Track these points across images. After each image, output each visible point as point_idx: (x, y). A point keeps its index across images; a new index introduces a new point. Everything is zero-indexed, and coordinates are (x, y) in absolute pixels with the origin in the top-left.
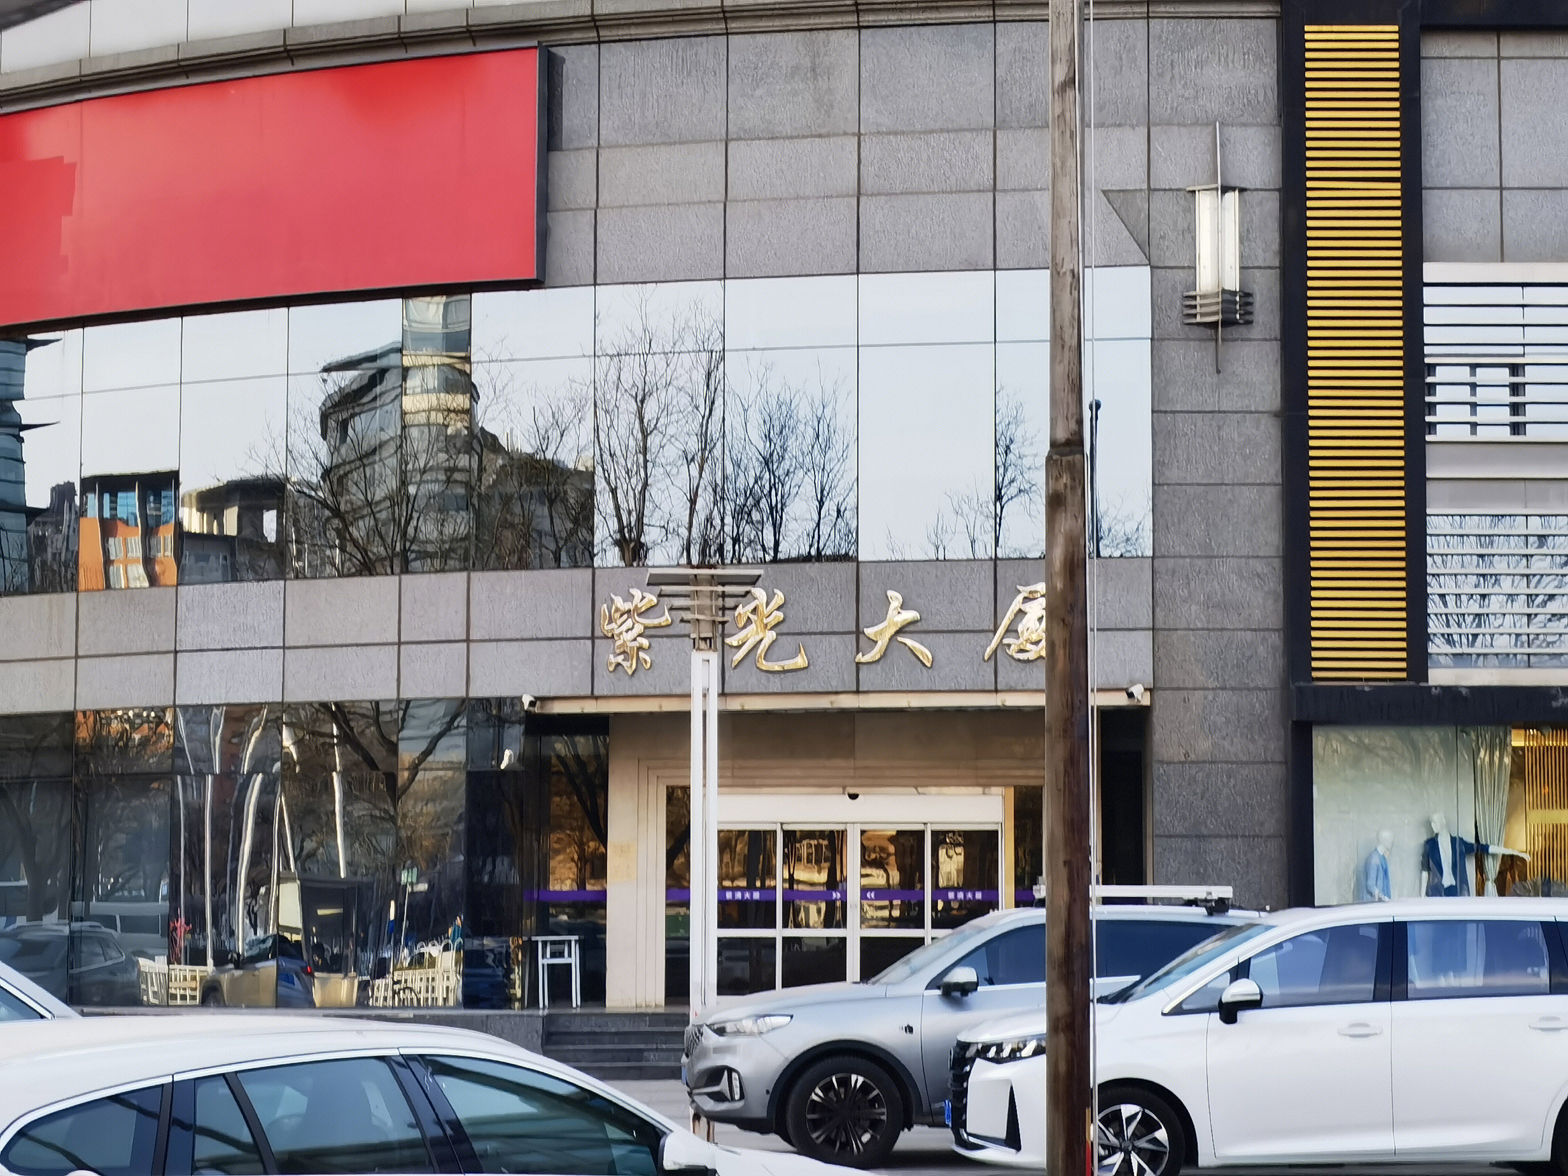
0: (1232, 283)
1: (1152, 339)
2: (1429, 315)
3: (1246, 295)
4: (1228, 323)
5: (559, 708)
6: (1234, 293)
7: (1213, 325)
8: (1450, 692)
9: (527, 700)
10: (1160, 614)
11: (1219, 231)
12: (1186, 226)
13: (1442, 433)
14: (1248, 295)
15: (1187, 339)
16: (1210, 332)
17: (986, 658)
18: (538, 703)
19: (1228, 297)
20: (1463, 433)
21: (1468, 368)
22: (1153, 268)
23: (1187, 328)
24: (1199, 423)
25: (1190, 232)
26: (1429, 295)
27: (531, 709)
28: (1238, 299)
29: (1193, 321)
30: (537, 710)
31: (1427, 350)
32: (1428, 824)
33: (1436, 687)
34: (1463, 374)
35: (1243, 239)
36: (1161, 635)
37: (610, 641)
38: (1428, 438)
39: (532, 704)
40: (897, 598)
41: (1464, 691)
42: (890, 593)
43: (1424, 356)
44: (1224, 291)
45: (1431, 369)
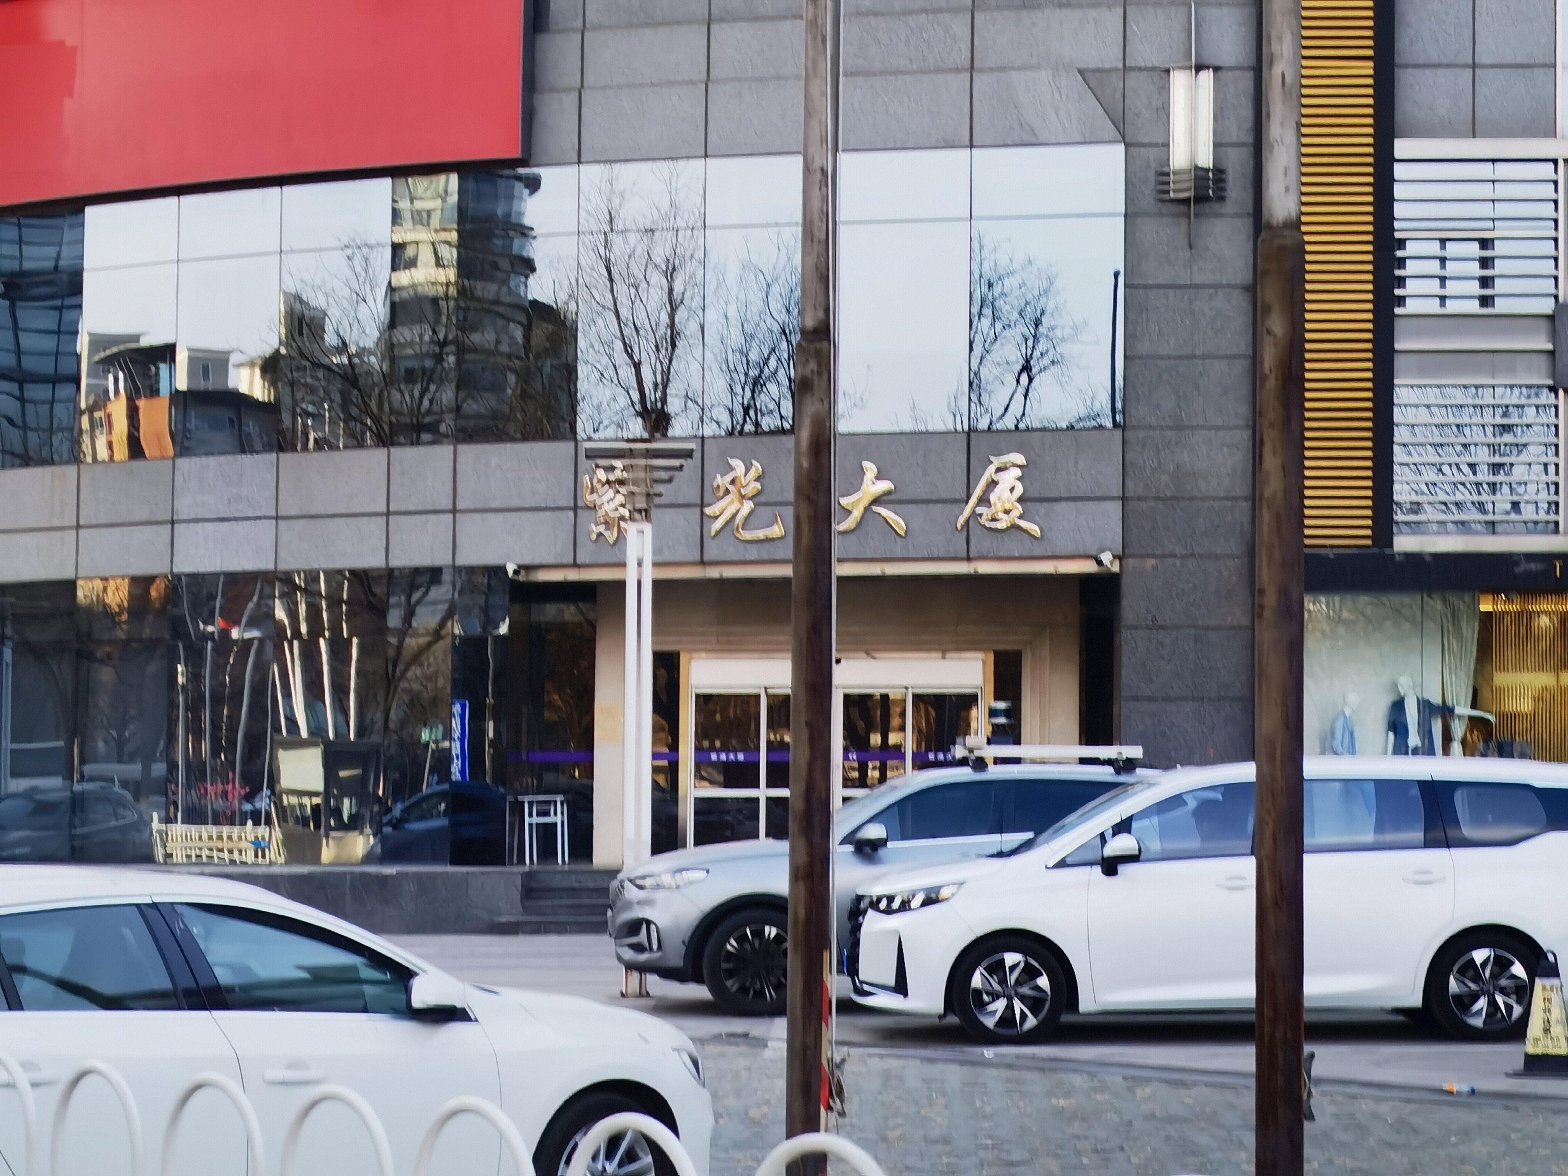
0: (1206, 160)
1: (1126, 216)
2: (1399, 191)
3: (1219, 171)
4: (1201, 198)
5: (544, 576)
6: (1207, 170)
7: (1186, 201)
8: (1414, 559)
9: (510, 568)
10: (1130, 484)
11: (1193, 109)
12: (1160, 105)
13: (1412, 307)
14: (1222, 172)
15: (1160, 215)
16: (1182, 208)
17: (959, 527)
18: (523, 572)
19: (1200, 173)
20: (1433, 307)
21: (1438, 243)
22: (1127, 145)
23: (1160, 204)
24: (1171, 297)
25: (1164, 111)
26: (1400, 171)
27: (516, 578)
28: (1211, 175)
29: (1166, 196)
30: (522, 578)
31: (1397, 225)
32: (1395, 685)
33: (1399, 554)
34: (1434, 248)
35: (1218, 116)
36: (1130, 505)
37: (592, 512)
38: (1398, 311)
39: (516, 572)
40: (871, 470)
41: (1427, 558)
42: (866, 464)
43: (1393, 230)
44: (1197, 168)
45: (1402, 243)
